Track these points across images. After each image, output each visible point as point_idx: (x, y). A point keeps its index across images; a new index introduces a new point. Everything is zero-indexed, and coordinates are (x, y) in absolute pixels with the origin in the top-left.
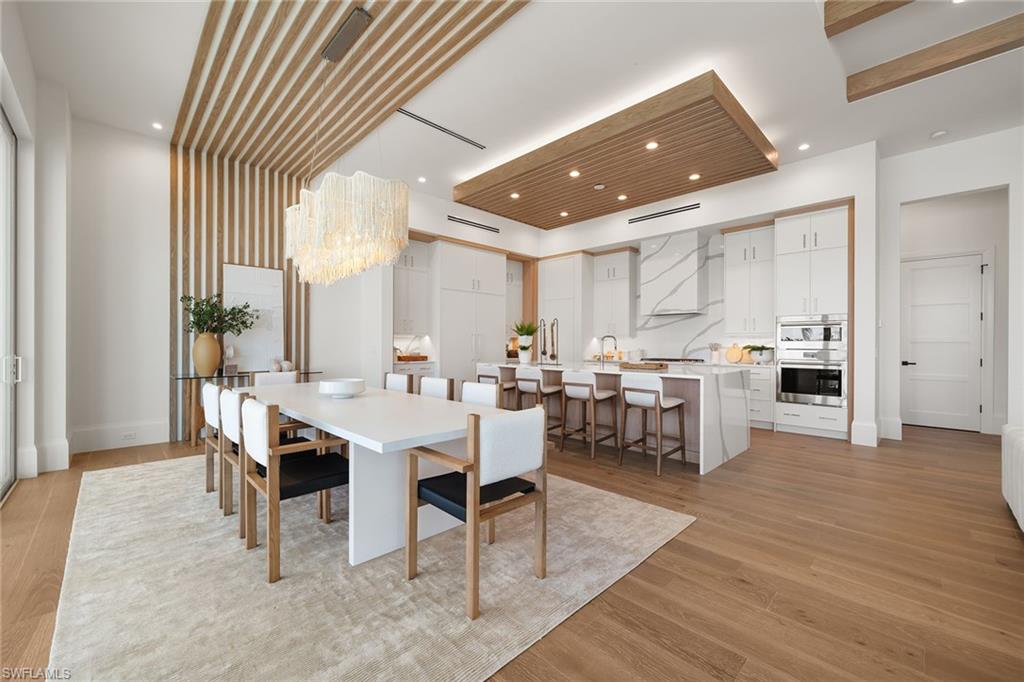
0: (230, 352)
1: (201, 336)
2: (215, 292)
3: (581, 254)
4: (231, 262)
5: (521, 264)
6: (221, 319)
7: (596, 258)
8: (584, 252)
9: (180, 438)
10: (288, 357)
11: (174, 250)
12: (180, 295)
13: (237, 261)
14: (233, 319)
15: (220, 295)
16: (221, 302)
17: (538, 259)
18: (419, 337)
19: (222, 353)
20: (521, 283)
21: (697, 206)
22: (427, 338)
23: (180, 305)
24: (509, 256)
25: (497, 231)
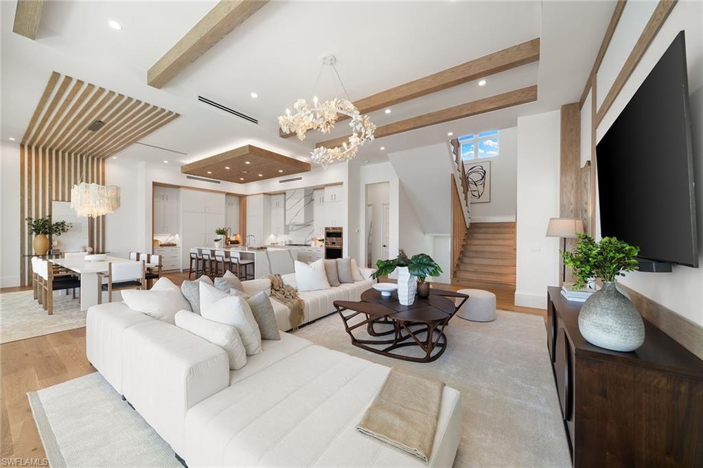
0: (55, 243)
1: (39, 236)
2: (47, 214)
3: (262, 195)
4: (57, 200)
5: (238, 198)
6: (50, 228)
7: (273, 197)
8: (264, 194)
9: (27, 284)
10: (91, 244)
11: (22, 195)
12: (26, 217)
13: (60, 199)
14: (57, 228)
15: (50, 216)
16: (51, 219)
17: (246, 196)
18: (173, 234)
19: (51, 243)
20: (238, 207)
21: (301, 178)
22: (177, 235)
23: (26, 222)
24: (228, 194)
25: (219, 182)
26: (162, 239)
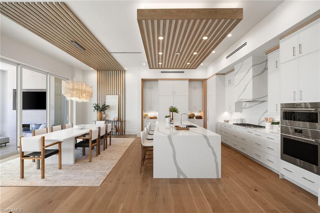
5: (200, 82)
7: (226, 76)
8: (216, 74)
10: (119, 117)
11: (98, 93)
17: (207, 79)
21: (245, 44)
24: (190, 80)
25: (183, 72)
26: (151, 114)
